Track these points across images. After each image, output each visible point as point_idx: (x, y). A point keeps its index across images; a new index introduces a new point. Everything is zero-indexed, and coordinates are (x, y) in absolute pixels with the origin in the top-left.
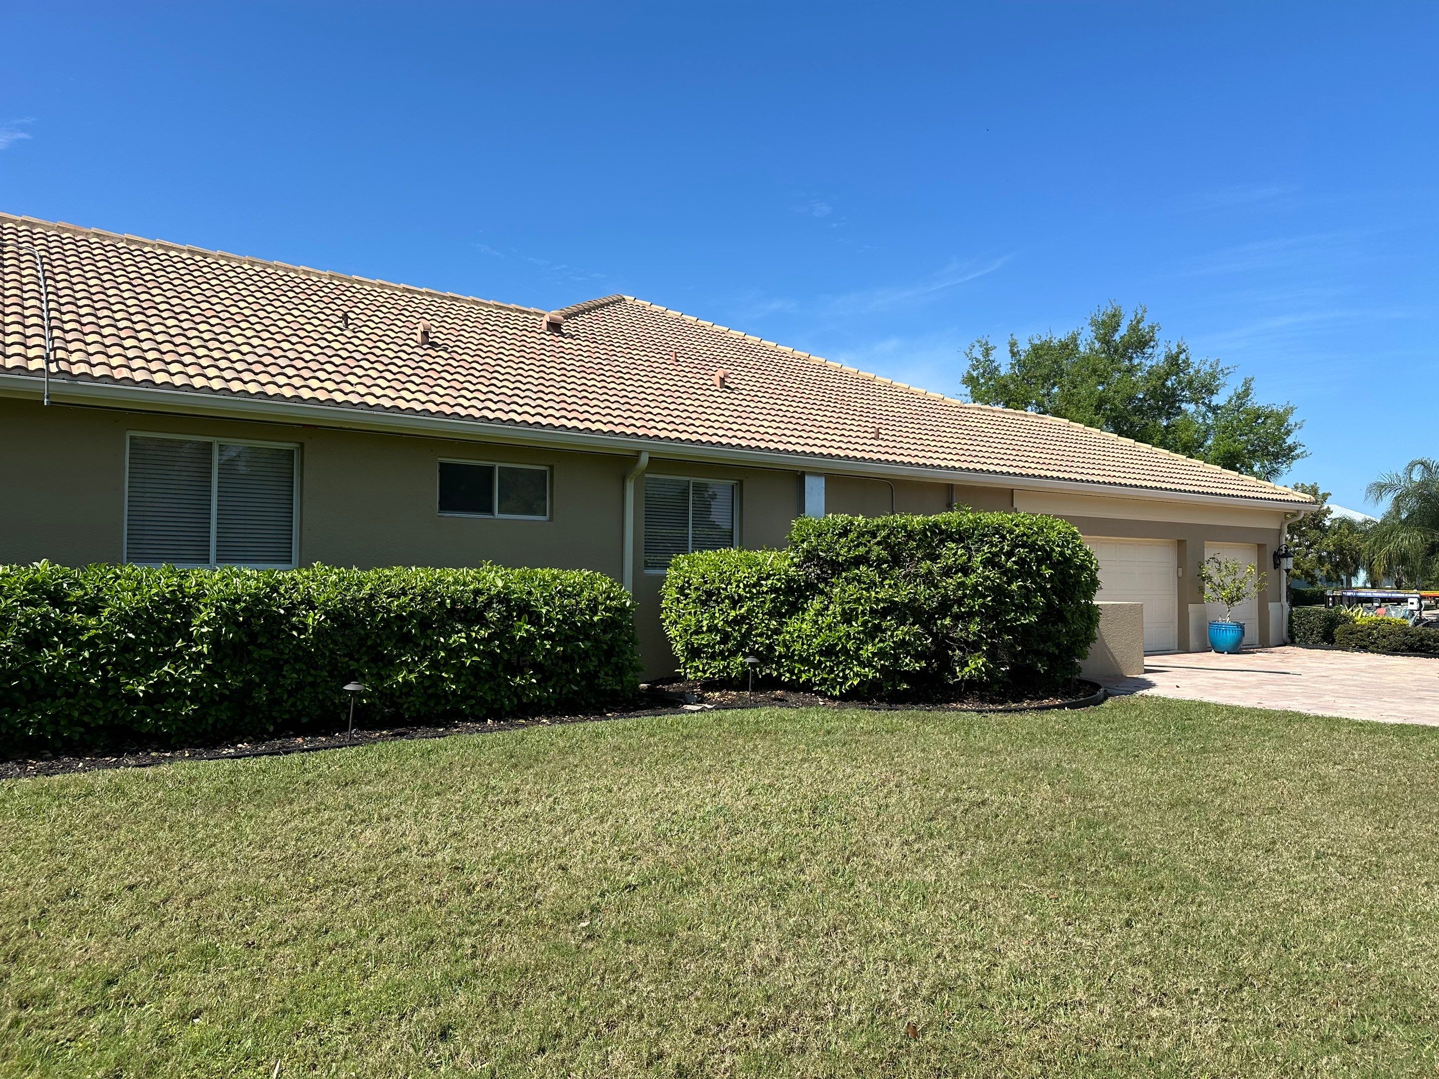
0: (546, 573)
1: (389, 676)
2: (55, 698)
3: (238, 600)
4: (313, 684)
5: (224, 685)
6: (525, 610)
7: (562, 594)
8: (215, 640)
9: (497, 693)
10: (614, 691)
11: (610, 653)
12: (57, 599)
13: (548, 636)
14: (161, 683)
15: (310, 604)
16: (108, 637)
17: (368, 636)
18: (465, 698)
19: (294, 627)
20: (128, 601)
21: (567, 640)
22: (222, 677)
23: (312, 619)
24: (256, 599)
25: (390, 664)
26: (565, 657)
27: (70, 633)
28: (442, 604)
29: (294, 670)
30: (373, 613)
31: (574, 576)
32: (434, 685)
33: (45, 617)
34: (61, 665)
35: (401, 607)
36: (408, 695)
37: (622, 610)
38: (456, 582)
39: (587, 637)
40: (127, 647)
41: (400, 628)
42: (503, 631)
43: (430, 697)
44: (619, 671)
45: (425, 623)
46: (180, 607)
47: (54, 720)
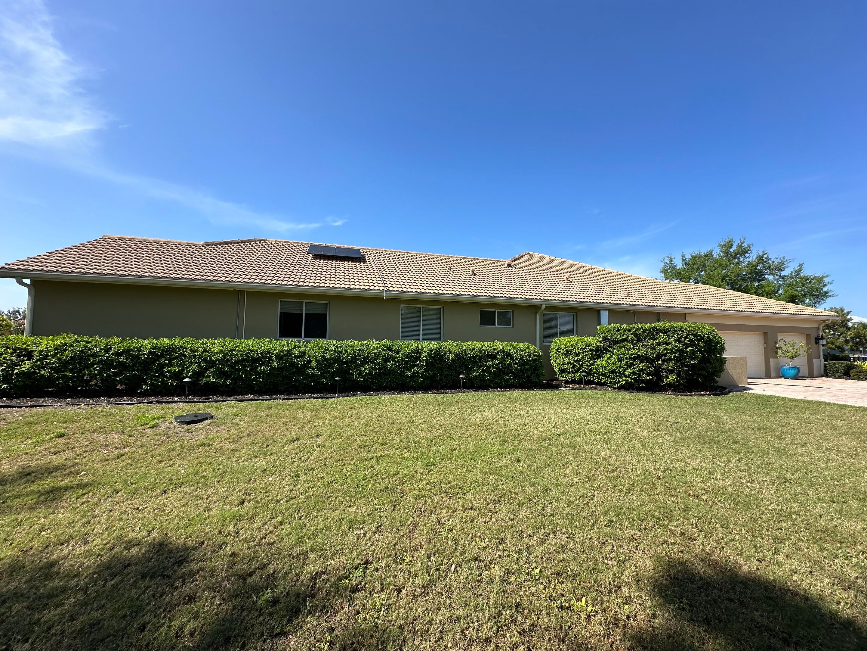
0: (514, 344)
1: (471, 374)
2: (390, 375)
3: (432, 350)
4: (451, 375)
5: (429, 374)
6: (509, 355)
7: (520, 350)
8: (427, 361)
9: (501, 380)
10: (536, 382)
11: (535, 370)
12: (390, 349)
13: (516, 363)
14: (414, 372)
15: (450, 352)
16: (402, 360)
17: (465, 361)
18: (492, 381)
19: (446, 358)
20: (406, 350)
21: (522, 365)
22: (428, 372)
23: (451, 356)
24: (437, 350)
25: (471, 370)
26: (521, 370)
27: (394, 359)
28: (485, 353)
29: (446, 371)
30: (466, 355)
31: (523, 345)
32: (483, 377)
33: (388, 354)
34: (392, 367)
35: (474, 353)
36: (476, 379)
37: (538, 356)
38: (488, 346)
39: (528, 364)
40: (406, 363)
41: (474, 359)
42: (503, 361)
43: (481, 380)
44: (538, 376)
45: (480, 358)
46: (418, 352)
47: (390, 381)
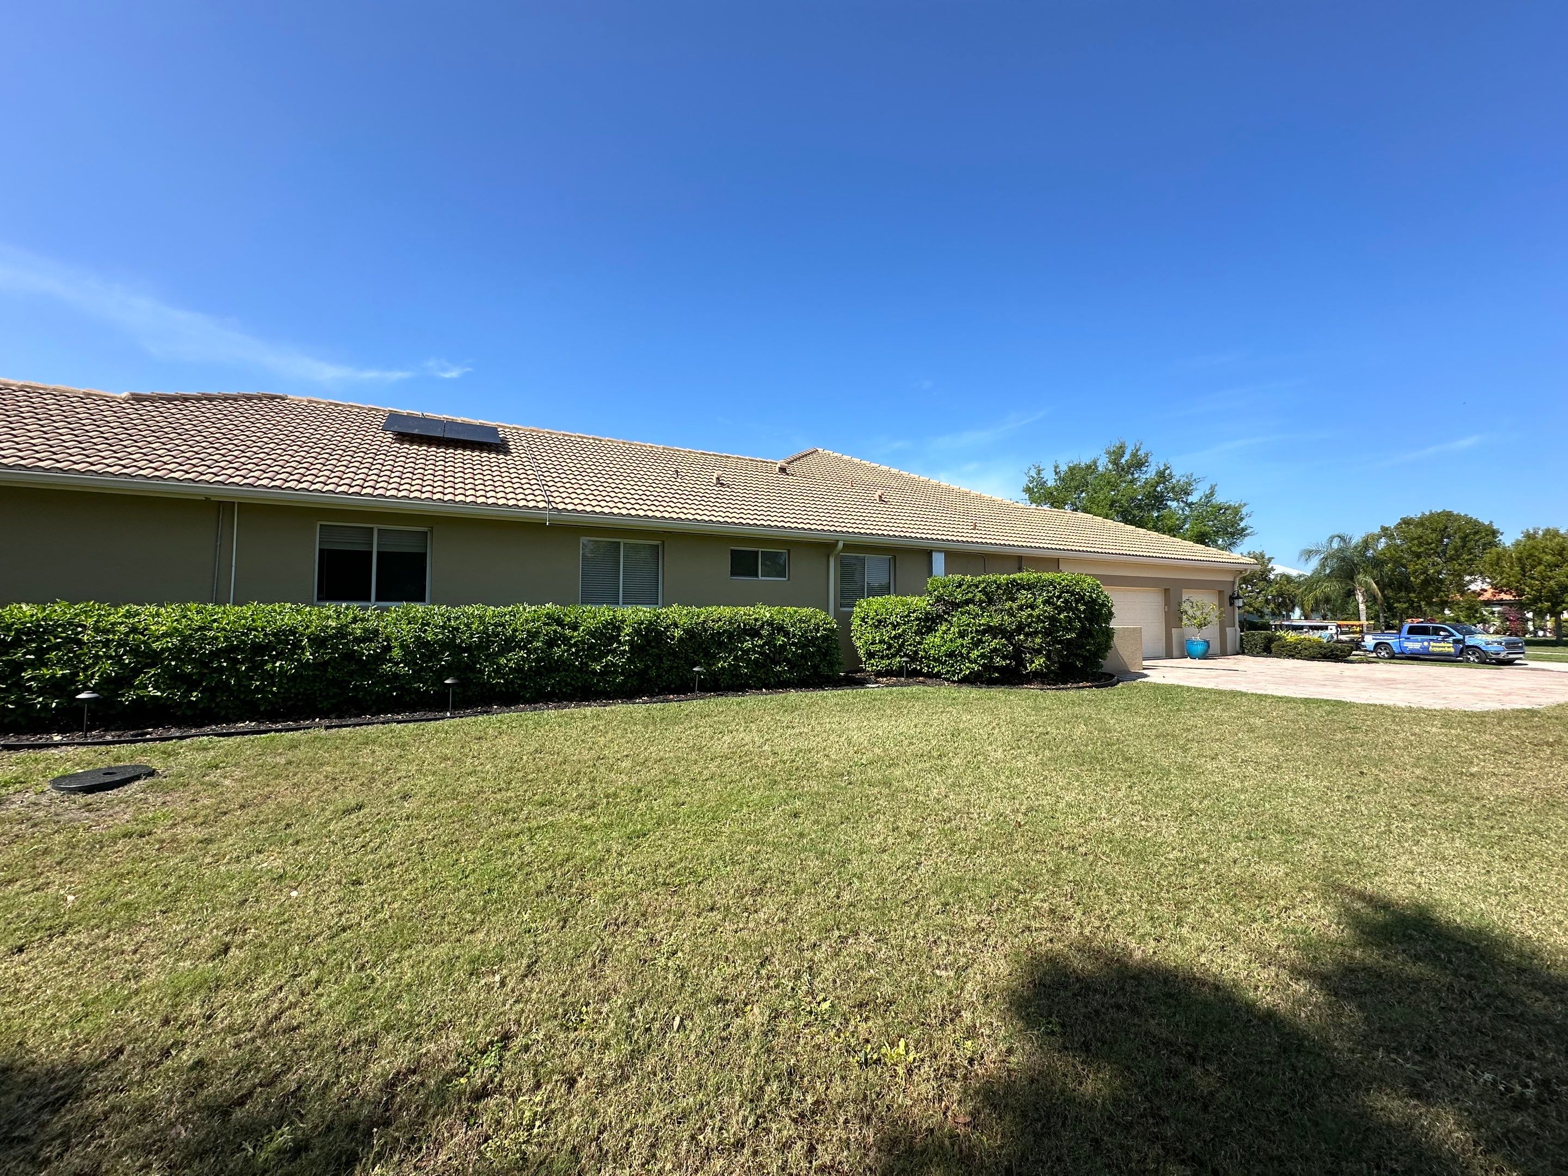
0: (790, 609)
1: (714, 664)
2: (559, 672)
3: (642, 623)
4: (677, 668)
5: (636, 667)
6: (781, 629)
7: (800, 621)
8: (631, 643)
9: (767, 674)
10: (828, 676)
11: (825, 655)
12: (559, 622)
13: (794, 644)
14: (607, 665)
15: (676, 625)
16: (583, 642)
17: (703, 642)
18: (751, 677)
19: (668, 637)
20: (591, 624)
21: (804, 646)
22: (634, 663)
23: (678, 633)
24: (651, 623)
25: (714, 658)
26: (802, 656)
27: (566, 640)
28: (739, 626)
29: (668, 660)
30: (706, 631)
31: (806, 611)
32: (735, 669)
33: (555, 631)
34: (563, 655)
35: (720, 627)
36: (723, 674)
37: (832, 630)
38: (745, 614)
39: (814, 645)
40: (592, 647)
41: (719, 638)
42: (770, 641)
43: (733, 676)
44: (831, 664)
45: (731, 636)
46: (614, 627)
47: (559, 683)
